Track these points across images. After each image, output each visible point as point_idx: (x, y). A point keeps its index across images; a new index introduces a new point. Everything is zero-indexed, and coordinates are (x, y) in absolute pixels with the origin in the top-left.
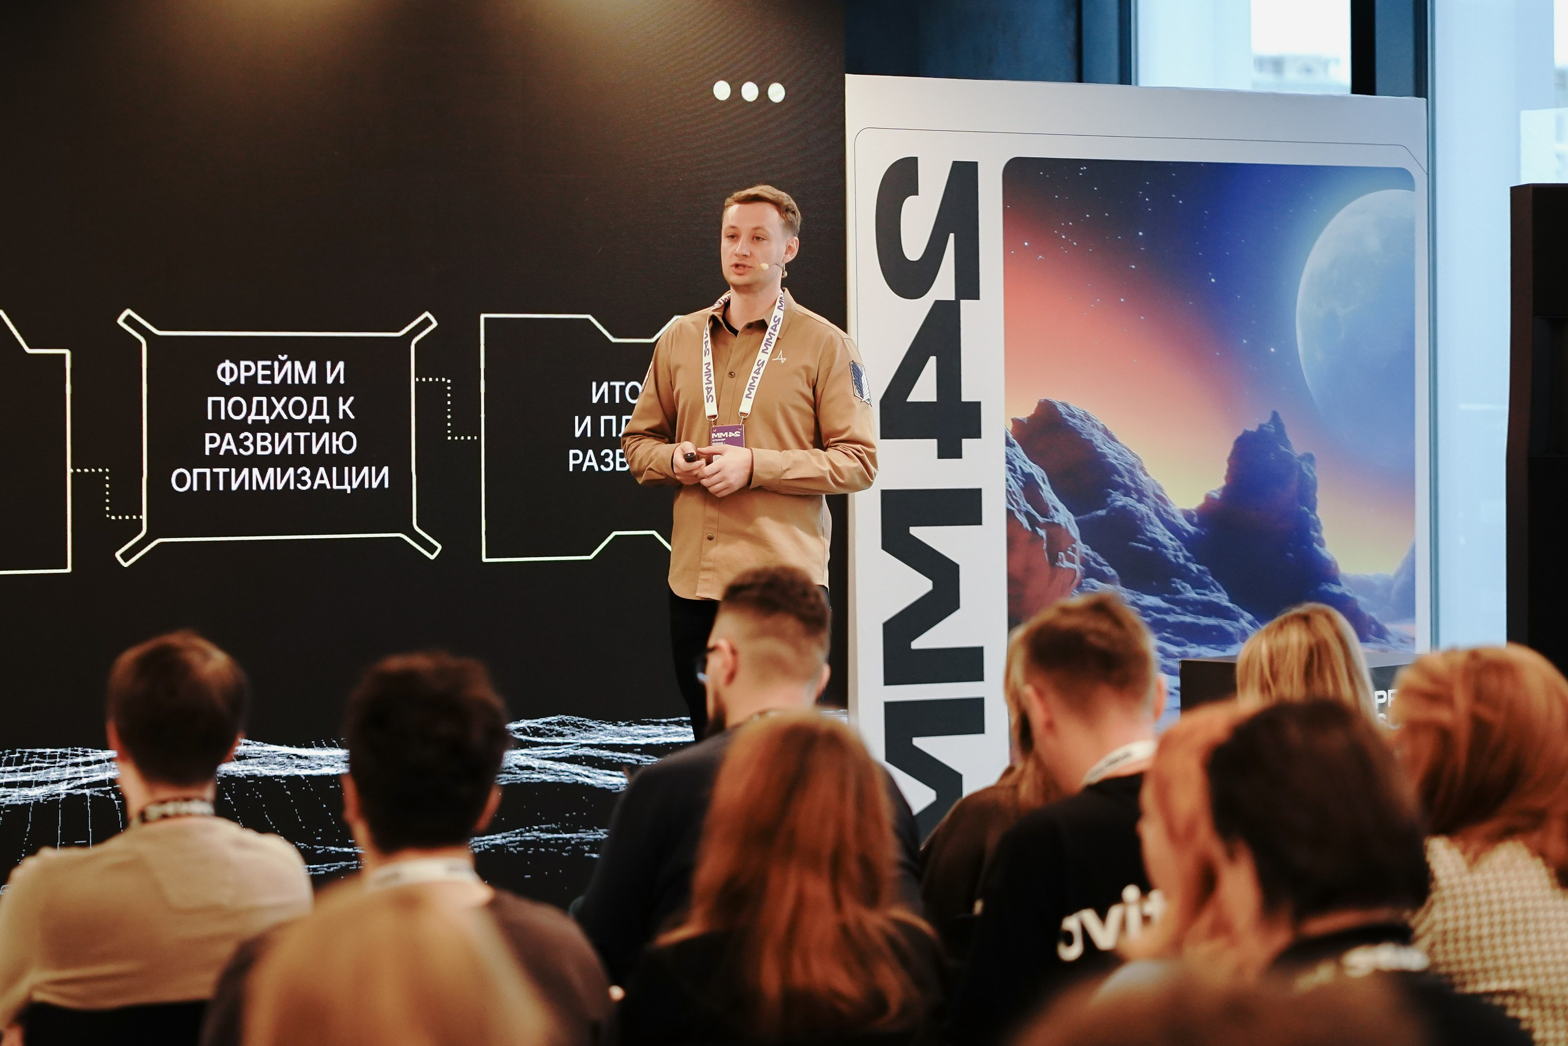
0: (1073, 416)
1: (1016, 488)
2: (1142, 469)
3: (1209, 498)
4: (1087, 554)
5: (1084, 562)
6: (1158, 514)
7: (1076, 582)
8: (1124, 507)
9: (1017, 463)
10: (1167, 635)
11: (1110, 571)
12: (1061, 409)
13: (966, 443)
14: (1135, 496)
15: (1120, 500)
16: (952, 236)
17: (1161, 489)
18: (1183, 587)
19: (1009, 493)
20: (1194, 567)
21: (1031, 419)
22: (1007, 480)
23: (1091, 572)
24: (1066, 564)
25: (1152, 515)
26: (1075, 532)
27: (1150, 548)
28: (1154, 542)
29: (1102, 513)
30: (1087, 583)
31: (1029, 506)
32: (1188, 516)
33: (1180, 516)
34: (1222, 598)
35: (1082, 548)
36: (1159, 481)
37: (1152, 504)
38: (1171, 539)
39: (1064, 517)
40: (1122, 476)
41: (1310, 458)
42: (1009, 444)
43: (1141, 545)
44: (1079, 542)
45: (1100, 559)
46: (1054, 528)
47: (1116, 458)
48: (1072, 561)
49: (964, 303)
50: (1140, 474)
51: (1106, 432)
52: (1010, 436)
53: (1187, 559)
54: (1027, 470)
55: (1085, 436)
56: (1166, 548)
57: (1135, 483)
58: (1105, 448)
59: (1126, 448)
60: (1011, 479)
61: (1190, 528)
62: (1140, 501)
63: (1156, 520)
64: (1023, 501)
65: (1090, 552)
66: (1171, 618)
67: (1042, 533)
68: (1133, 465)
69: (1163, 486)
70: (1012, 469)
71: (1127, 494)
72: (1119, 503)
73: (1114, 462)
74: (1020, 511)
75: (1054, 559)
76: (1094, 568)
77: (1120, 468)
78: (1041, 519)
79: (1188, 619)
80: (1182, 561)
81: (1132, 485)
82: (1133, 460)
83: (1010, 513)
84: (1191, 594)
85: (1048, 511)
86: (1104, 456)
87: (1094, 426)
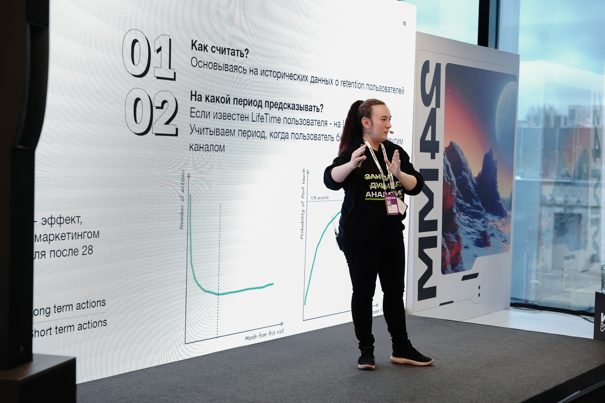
0: (456, 146)
1: (445, 169)
2: (468, 164)
3: (479, 173)
4: (457, 190)
5: (457, 193)
6: (470, 178)
7: (455, 199)
8: (464, 176)
9: (445, 161)
10: (470, 216)
11: (461, 195)
12: (454, 144)
13: (436, 154)
14: (466, 172)
15: (464, 174)
16: (435, 87)
17: (471, 170)
18: (474, 201)
19: (444, 171)
20: (476, 195)
21: (449, 147)
22: (443, 166)
23: (458, 196)
24: (453, 194)
25: (469, 179)
26: (455, 184)
27: (468, 189)
28: (469, 187)
29: (460, 177)
30: (457, 199)
31: (447, 175)
32: (475, 178)
33: (474, 179)
34: (480, 204)
35: (456, 188)
36: (471, 168)
37: (469, 175)
38: (472, 186)
39: (453, 179)
40: (464, 166)
41: (496, 162)
42: (444, 155)
43: (467, 188)
44: (456, 186)
45: (460, 192)
46: (451, 181)
47: (463, 160)
48: (454, 192)
49: (437, 109)
50: (467, 165)
51: (462, 152)
52: (445, 152)
53: (475, 192)
54: (447, 163)
55: (458, 153)
56: (471, 188)
57: (466, 168)
58: (462, 157)
59: (465, 157)
60: (444, 166)
61: (475, 182)
62: (467, 174)
63: (470, 180)
64: (446, 173)
65: (458, 190)
66: (471, 210)
67: (449, 183)
68: (466, 163)
69: (472, 169)
70: (444, 163)
71: (465, 172)
72: (463, 174)
73: (463, 161)
74: (445, 176)
75: (451, 192)
76: (458, 194)
77: (464, 163)
78: (449, 179)
79: (474, 211)
80: (474, 193)
81: (466, 169)
82: (466, 161)
83: (444, 177)
84: (475, 203)
85: (450, 176)
86: (461, 159)
87: (460, 150)
